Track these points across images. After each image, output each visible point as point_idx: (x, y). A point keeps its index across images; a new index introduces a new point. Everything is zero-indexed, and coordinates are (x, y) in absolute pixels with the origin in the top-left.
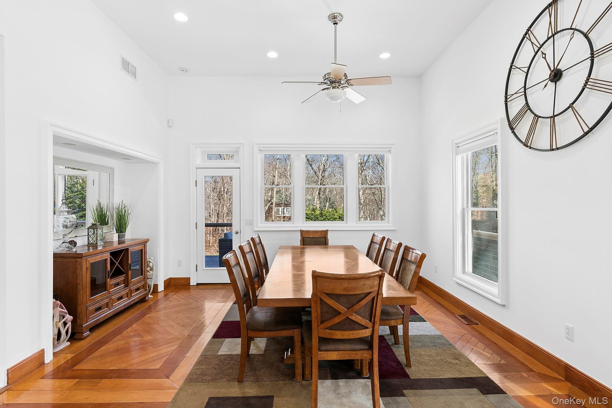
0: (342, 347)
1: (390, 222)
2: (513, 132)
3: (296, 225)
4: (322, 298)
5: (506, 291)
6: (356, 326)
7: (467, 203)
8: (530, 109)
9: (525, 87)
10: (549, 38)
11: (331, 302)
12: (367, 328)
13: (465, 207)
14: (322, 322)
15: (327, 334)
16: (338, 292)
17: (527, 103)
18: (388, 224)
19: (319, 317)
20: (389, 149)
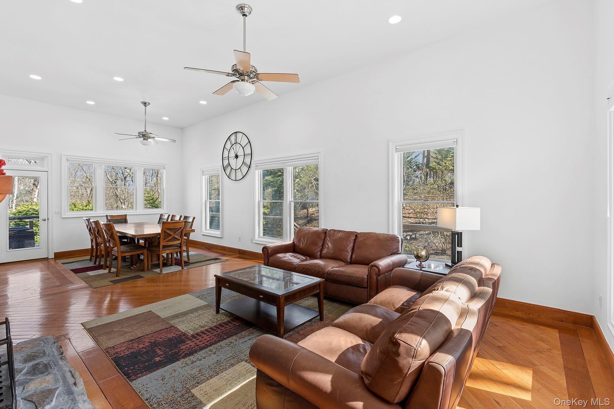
0: (170, 248)
1: (165, 208)
2: (225, 172)
3: (98, 212)
4: (165, 230)
5: (222, 233)
6: (176, 240)
7: (207, 198)
8: (230, 165)
9: (228, 156)
10: (235, 144)
11: (168, 232)
12: (180, 240)
13: (206, 200)
14: (164, 240)
15: (166, 244)
16: (171, 227)
17: (229, 162)
18: (163, 210)
19: (163, 238)
20: (164, 167)
